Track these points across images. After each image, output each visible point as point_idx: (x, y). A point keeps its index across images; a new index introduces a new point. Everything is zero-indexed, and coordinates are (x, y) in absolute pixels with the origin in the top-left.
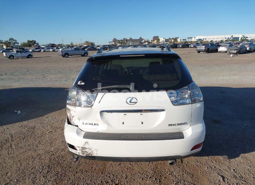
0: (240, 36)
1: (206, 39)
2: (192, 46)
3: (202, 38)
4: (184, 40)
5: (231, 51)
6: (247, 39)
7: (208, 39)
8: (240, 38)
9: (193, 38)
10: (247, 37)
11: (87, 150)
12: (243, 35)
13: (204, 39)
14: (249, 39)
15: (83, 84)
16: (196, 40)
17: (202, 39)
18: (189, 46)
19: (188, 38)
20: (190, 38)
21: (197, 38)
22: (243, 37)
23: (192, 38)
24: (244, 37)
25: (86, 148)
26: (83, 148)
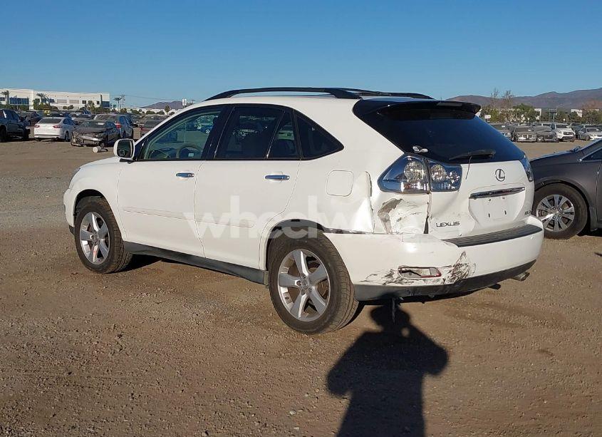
0: (32, 96)
5: (84, 137)
6: (51, 104)
8: (31, 103)
10: (52, 101)
11: (462, 269)
12: (40, 93)
14: (60, 106)
15: (426, 150)
22: (39, 98)
24: (44, 100)
25: (461, 265)
26: (458, 266)
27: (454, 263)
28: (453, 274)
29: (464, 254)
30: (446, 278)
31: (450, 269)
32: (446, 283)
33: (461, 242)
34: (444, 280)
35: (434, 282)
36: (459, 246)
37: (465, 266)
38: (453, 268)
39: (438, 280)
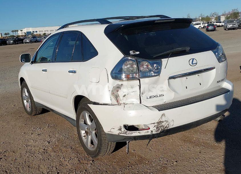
1: (36, 32)
2: (28, 41)
3: (31, 30)
4: (6, 34)
7: (40, 32)
9: (19, 31)
11: (163, 124)
13: (34, 32)
15: (138, 53)
16: (24, 34)
17: (32, 32)
18: (24, 41)
19: (13, 31)
20: (15, 31)
21: (25, 30)
23: (17, 31)
25: (163, 122)
26: (159, 123)
27: (157, 121)
28: (157, 128)
29: (163, 115)
30: (153, 130)
31: (154, 125)
32: (154, 133)
33: (161, 108)
34: (152, 131)
35: (145, 133)
36: (159, 111)
37: (165, 122)
38: (156, 124)
39: (148, 132)
